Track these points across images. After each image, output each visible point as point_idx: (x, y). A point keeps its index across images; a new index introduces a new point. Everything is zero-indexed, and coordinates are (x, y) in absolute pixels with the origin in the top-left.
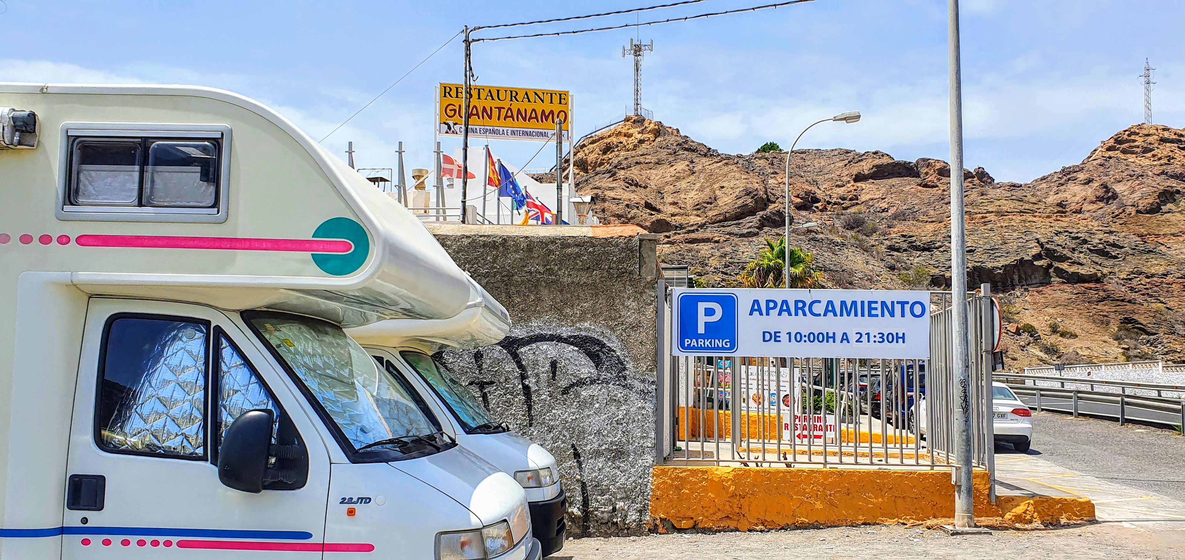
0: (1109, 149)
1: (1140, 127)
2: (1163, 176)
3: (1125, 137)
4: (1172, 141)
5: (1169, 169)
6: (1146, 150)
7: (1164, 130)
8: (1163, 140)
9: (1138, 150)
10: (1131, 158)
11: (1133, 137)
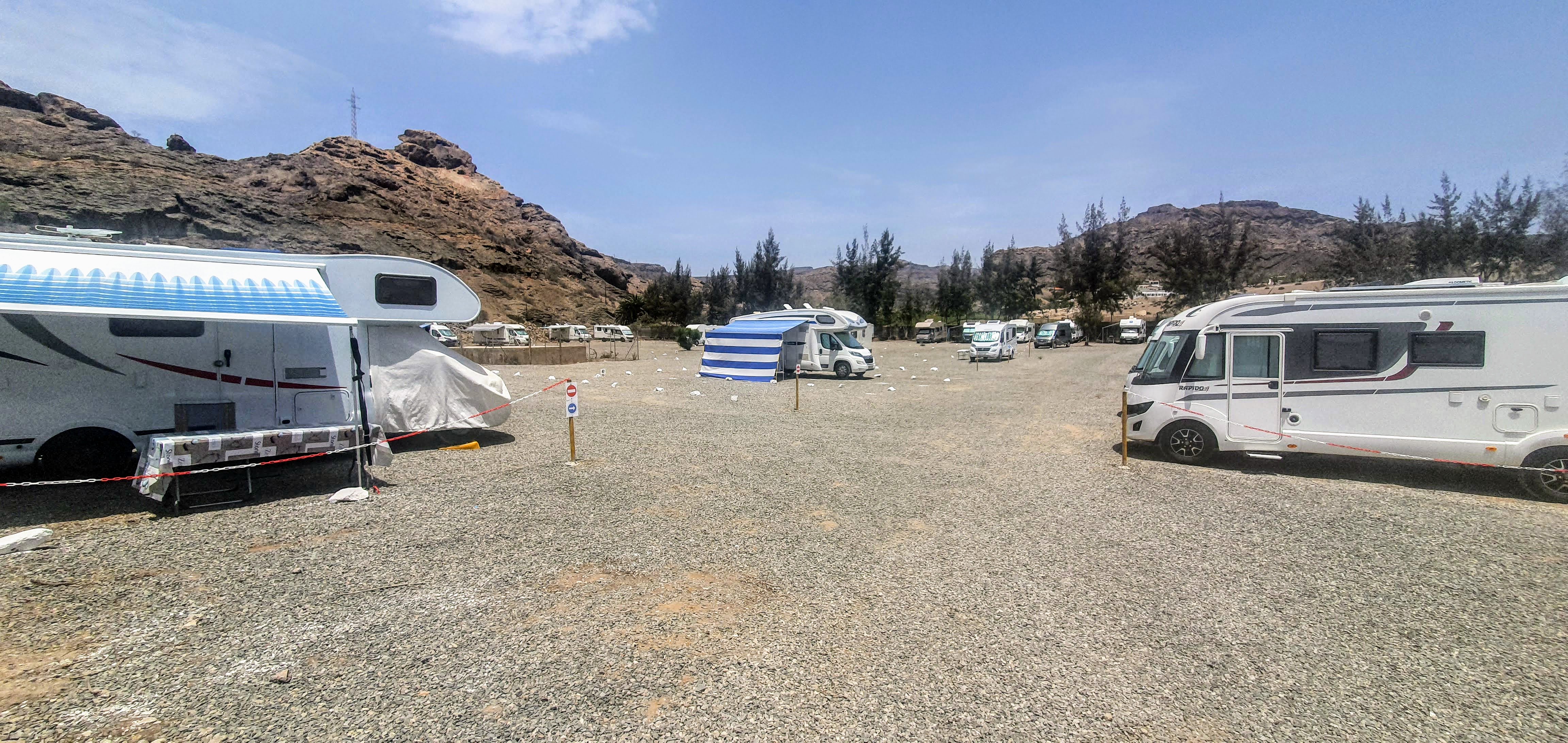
0: (318, 149)
1: (346, 138)
2: (361, 178)
3: (333, 143)
4: (372, 155)
5: (366, 174)
6: (349, 157)
7: (366, 145)
8: (364, 152)
9: (343, 155)
10: (337, 160)
11: (339, 145)
